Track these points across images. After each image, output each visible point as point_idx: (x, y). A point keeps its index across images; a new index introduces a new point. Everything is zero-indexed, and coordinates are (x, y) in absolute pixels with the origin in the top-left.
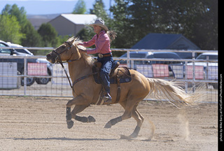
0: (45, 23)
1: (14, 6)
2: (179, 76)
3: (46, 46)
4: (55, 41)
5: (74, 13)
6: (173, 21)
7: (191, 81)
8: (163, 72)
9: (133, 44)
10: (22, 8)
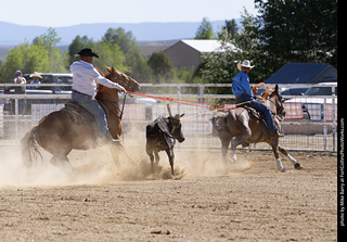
0: (158, 51)
1: (120, 30)
2: (315, 118)
4: (169, 74)
5: (197, 38)
6: (317, 46)
7: (331, 124)
8: (294, 113)
9: (267, 78)
10: (130, 33)
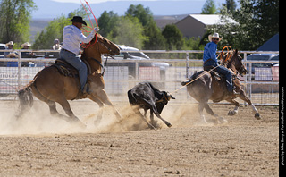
0: (170, 24)
1: (139, 6)
3: (170, 49)
4: (180, 42)
5: (203, 13)
9: (259, 46)
